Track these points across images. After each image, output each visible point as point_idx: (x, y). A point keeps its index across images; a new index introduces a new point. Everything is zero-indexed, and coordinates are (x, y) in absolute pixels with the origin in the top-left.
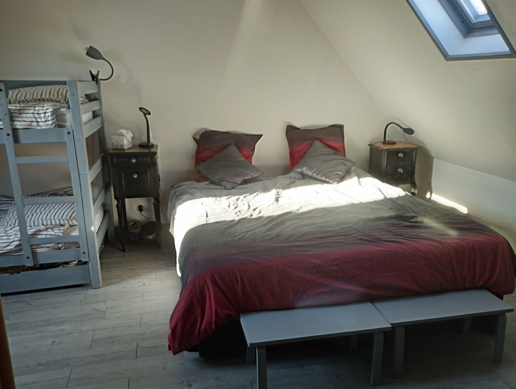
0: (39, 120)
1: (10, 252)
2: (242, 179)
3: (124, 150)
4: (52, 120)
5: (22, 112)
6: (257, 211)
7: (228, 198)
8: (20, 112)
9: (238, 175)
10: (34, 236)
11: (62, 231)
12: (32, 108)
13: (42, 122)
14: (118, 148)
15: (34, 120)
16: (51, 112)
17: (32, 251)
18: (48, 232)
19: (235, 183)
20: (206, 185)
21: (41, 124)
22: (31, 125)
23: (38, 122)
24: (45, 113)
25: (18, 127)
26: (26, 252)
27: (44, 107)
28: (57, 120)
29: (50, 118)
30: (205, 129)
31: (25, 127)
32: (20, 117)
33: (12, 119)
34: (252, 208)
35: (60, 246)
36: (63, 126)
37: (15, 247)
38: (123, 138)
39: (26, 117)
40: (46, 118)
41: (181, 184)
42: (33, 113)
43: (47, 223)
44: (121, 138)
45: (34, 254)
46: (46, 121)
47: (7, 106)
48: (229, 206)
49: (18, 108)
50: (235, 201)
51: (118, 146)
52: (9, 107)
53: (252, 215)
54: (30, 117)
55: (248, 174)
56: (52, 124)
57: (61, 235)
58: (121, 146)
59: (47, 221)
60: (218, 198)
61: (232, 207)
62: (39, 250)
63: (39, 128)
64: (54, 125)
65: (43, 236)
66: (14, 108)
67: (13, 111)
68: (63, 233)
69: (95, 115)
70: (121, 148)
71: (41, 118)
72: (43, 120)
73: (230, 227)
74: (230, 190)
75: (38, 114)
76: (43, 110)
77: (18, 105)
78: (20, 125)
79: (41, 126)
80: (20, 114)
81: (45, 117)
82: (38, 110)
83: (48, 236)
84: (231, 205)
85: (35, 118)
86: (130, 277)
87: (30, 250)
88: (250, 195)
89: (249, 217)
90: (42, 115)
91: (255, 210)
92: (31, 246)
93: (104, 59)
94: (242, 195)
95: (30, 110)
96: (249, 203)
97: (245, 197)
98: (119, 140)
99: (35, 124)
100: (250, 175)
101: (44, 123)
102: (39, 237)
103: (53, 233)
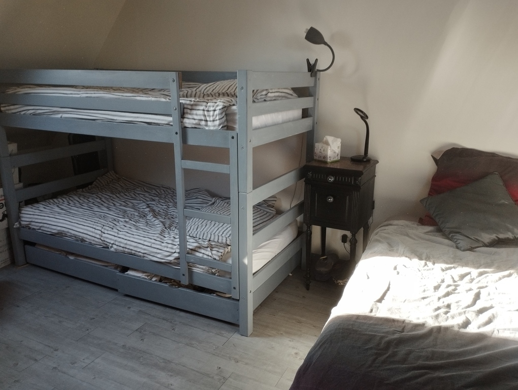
0: (208, 119)
1: (170, 263)
2: (494, 236)
3: (326, 163)
4: (219, 119)
5: (194, 107)
6: (485, 317)
7: (447, 269)
8: (193, 107)
9: (487, 228)
10: (193, 252)
11: (220, 254)
12: (205, 104)
13: (210, 121)
14: (320, 159)
15: (203, 118)
16: (220, 109)
17: (189, 269)
18: (207, 251)
19: (477, 241)
20: (426, 233)
21: (209, 123)
22: (200, 124)
23: (206, 121)
24: (215, 110)
25: (187, 125)
26: (183, 268)
27: (216, 103)
28: (227, 120)
29: (217, 118)
30: (455, 144)
31: (193, 126)
32: (190, 114)
33: (182, 116)
34: (479, 305)
35: (213, 271)
36: (232, 129)
37: (175, 259)
38: (328, 148)
39: (196, 115)
40: (214, 117)
41: (391, 222)
42: (204, 110)
43: (214, 238)
44: (325, 146)
45: (191, 272)
46: (214, 121)
47: (178, 100)
48: (437, 288)
49: (192, 103)
50: (456, 278)
51: (321, 157)
52: (181, 101)
53: (467, 323)
54: (200, 115)
55: (508, 230)
56: (220, 125)
57: (217, 258)
58: (324, 157)
59: (215, 235)
60: (430, 264)
61: (443, 291)
62: (195, 270)
63: (207, 128)
64: (221, 126)
65: (201, 255)
66: (188, 102)
67: (185, 106)
68: (219, 257)
69: (306, 113)
70: (323, 160)
71: (209, 116)
72: (211, 119)
73: (401, 341)
74: (464, 250)
75: (208, 111)
76: (213, 106)
77: (193, 100)
78: (189, 123)
79: (209, 126)
80: (191, 109)
81: (213, 115)
82: (210, 106)
83: (205, 256)
84: (444, 285)
85: (205, 116)
86: (288, 333)
87: (187, 267)
88: (493, 272)
89: (456, 329)
90: (211, 113)
91: (481, 311)
92: (188, 263)
93: (326, 44)
94: (478, 268)
95: (202, 105)
96: (482, 290)
97: (481, 274)
98: (322, 150)
99: (203, 123)
100: (513, 233)
101: (212, 122)
102: (197, 254)
103: (210, 254)
